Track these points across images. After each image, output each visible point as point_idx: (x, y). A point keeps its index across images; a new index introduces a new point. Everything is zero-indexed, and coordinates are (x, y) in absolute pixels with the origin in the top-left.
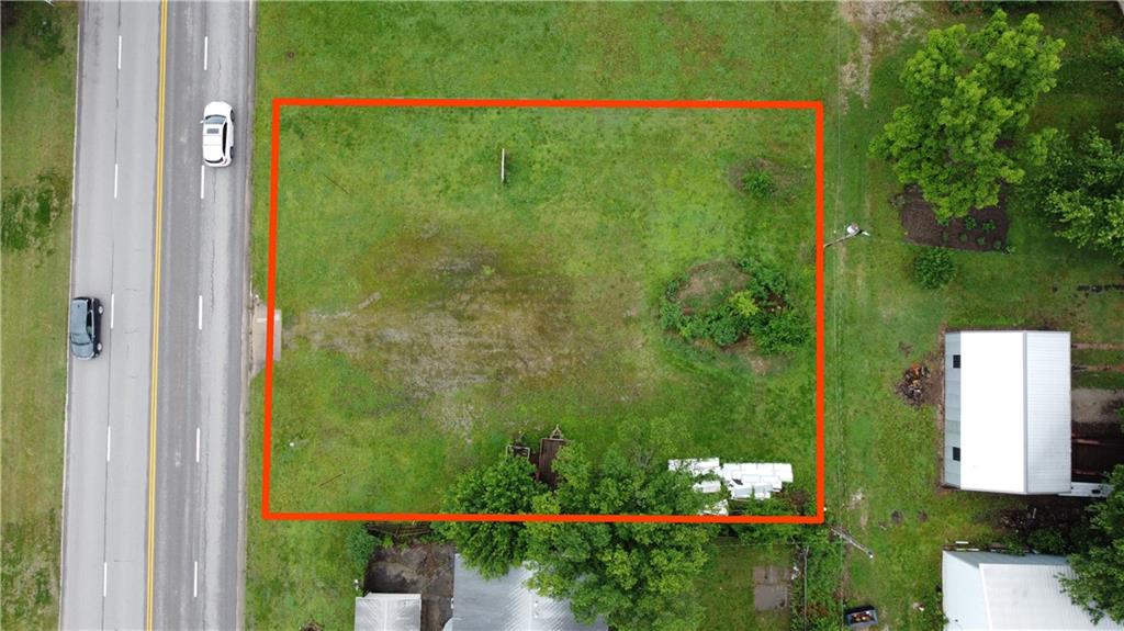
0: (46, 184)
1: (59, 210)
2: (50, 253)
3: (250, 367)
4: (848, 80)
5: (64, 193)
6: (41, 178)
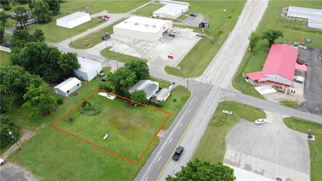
4: (44, 126)
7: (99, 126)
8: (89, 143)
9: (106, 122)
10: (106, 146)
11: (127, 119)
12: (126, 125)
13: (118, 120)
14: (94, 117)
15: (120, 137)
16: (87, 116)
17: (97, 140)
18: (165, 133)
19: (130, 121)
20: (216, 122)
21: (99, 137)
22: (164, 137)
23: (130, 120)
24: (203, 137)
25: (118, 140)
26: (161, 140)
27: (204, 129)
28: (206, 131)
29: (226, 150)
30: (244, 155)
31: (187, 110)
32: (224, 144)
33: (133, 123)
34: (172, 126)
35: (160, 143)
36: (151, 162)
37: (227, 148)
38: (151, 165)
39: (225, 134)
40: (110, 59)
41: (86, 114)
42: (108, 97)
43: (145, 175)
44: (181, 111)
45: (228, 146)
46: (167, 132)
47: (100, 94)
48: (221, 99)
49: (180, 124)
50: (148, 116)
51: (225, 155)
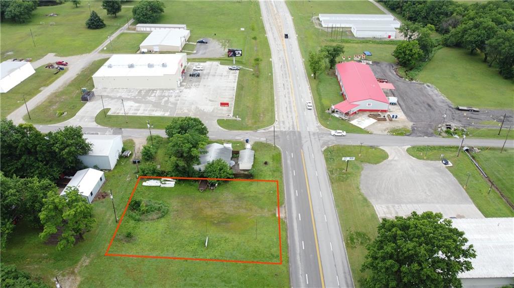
0: (353, 246)
1: (347, 240)
2: (347, 230)
3: (285, 207)
4: (88, 261)
5: (347, 244)
6: (355, 247)
7: (182, 231)
8: (187, 261)
9: (190, 222)
10: (216, 254)
11: (217, 207)
12: (223, 217)
13: (204, 212)
14: (163, 220)
15: (227, 235)
16: (151, 223)
17: (195, 252)
18: (285, 210)
19: (224, 209)
20: (337, 176)
21: (196, 247)
22: (287, 215)
23: (222, 208)
24: (336, 200)
25: (227, 241)
26: (287, 221)
27: (330, 189)
28: (334, 191)
29: (373, 207)
30: (396, 205)
31: (291, 172)
32: (365, 200)
33: (231, 211)
34: (286, 197)
35: (288, 225)
36: (295, 254)
37: (372, 203)
38: (298, 258)
39: (358, 188)
40: (121, 129)
41: (147, 220)
42: (162, 186)
43: (301, 273)
44: (284, 176)
45: (372, 201)
46: (286, 208)
47: (144, 184)
48: (322, 147)
49: (295, 192)
50: (246, 195)
51: (377, 212)
